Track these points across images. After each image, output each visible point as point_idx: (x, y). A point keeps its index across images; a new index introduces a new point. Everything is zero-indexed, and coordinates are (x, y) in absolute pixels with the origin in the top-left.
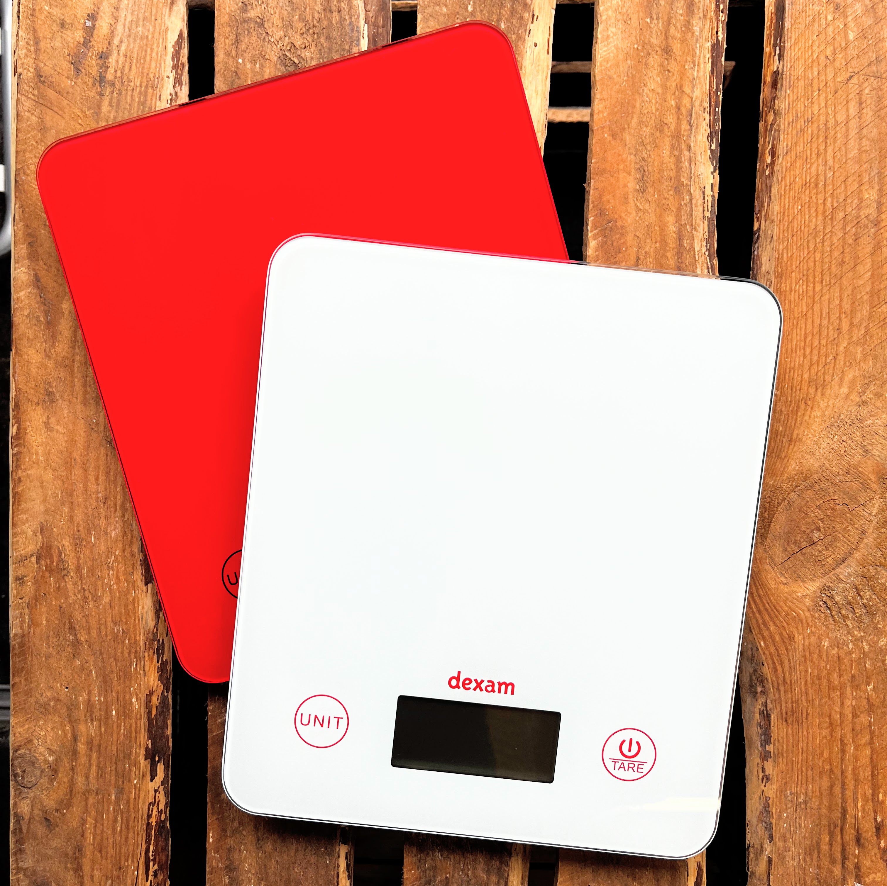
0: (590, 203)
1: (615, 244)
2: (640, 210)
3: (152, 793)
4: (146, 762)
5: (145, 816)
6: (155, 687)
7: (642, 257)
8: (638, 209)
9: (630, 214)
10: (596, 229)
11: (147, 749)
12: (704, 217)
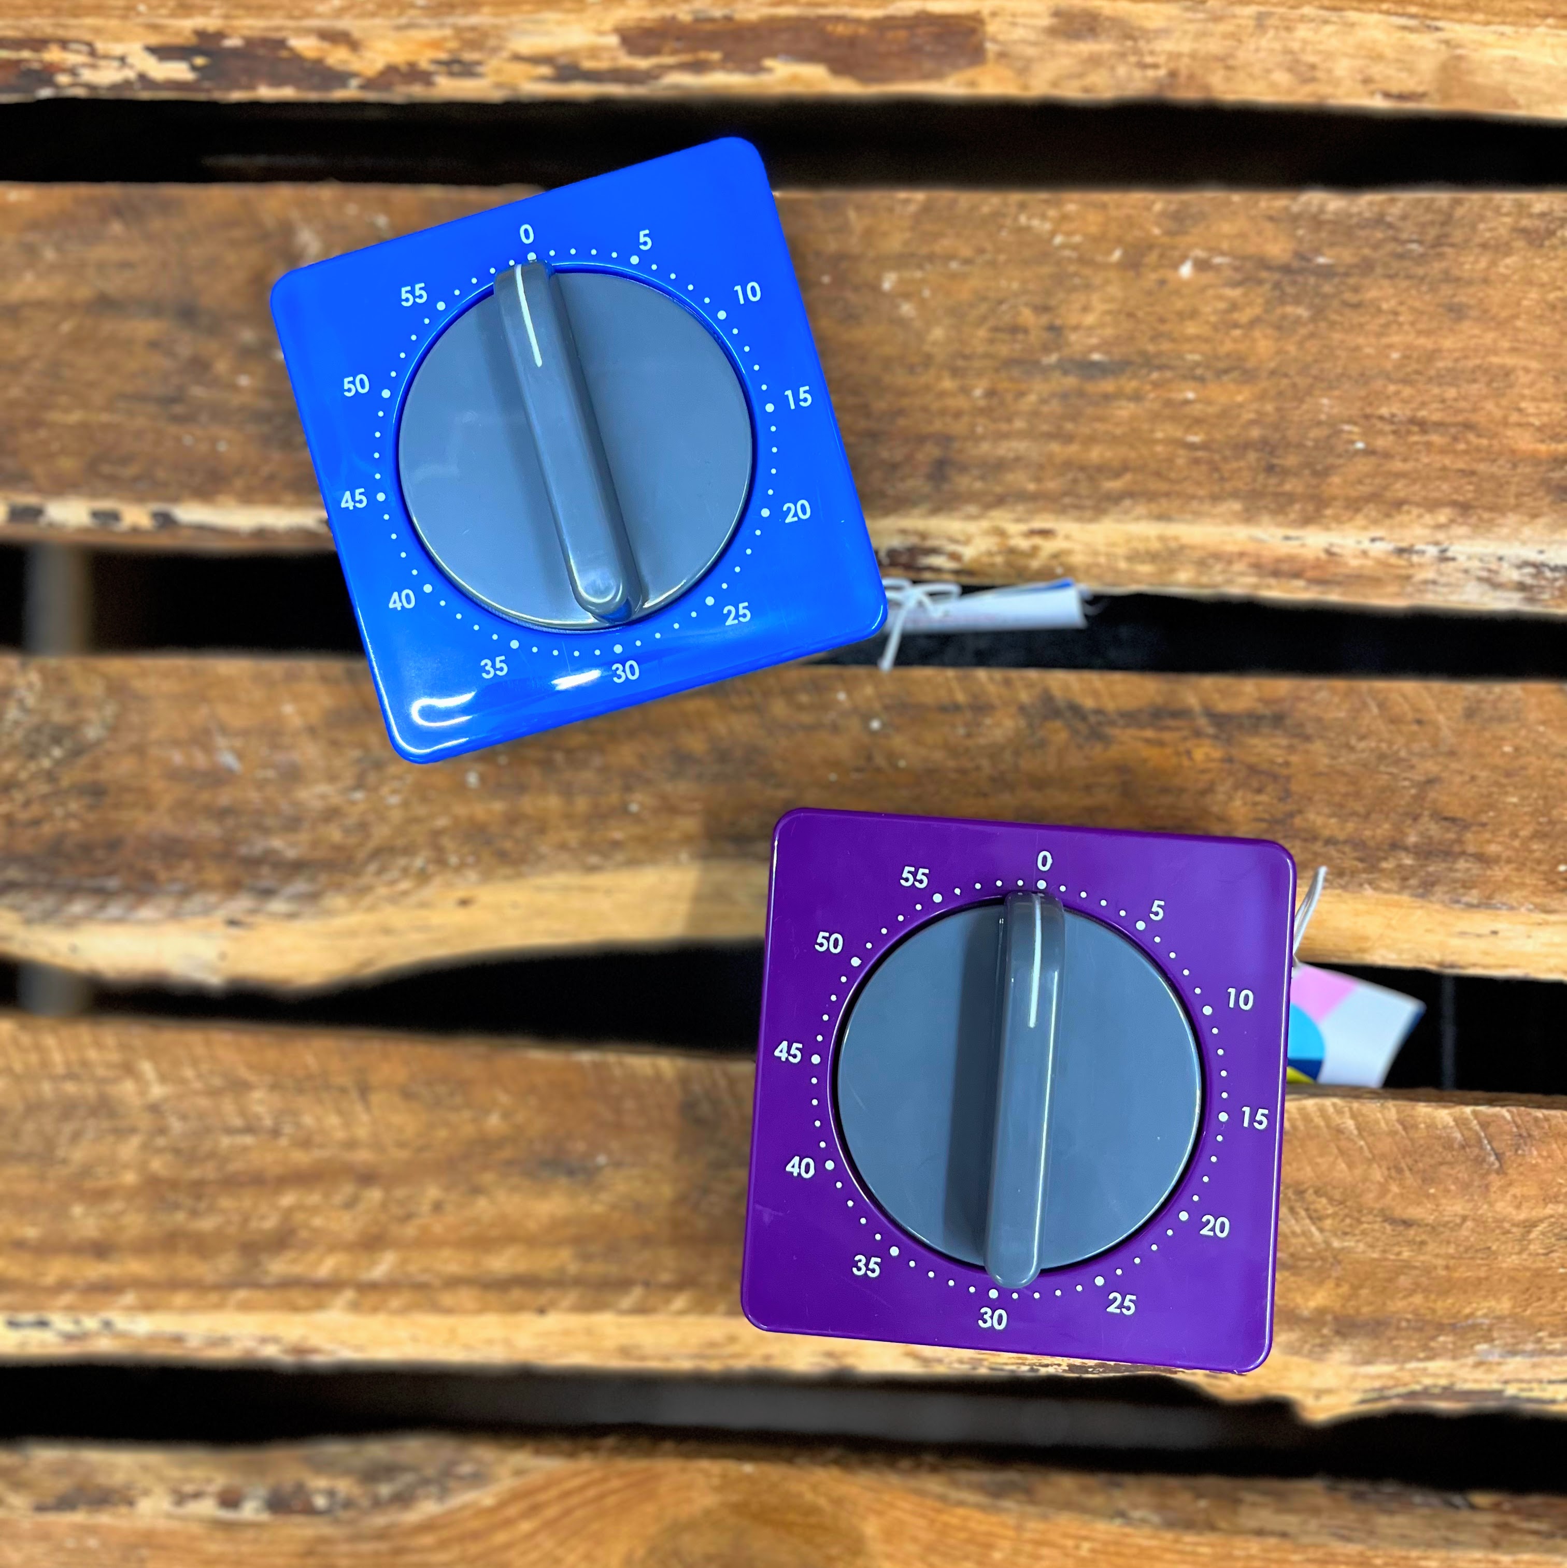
0: (1546, 1112)
1: (1444, 1169)
2: (1529, 1232)
3: (117, 49)
4: (187, 33)
5: (61, 33)
6: (368, 55)
7: (1412, 1232)
8: (1530, 1225)
9: (1518, 1207)
10: (1480, 1123)
11: (220, 35)
12: (1506, 1382)
